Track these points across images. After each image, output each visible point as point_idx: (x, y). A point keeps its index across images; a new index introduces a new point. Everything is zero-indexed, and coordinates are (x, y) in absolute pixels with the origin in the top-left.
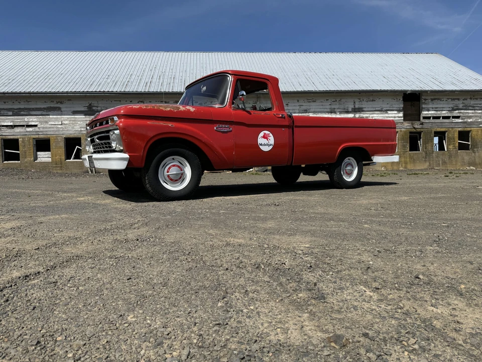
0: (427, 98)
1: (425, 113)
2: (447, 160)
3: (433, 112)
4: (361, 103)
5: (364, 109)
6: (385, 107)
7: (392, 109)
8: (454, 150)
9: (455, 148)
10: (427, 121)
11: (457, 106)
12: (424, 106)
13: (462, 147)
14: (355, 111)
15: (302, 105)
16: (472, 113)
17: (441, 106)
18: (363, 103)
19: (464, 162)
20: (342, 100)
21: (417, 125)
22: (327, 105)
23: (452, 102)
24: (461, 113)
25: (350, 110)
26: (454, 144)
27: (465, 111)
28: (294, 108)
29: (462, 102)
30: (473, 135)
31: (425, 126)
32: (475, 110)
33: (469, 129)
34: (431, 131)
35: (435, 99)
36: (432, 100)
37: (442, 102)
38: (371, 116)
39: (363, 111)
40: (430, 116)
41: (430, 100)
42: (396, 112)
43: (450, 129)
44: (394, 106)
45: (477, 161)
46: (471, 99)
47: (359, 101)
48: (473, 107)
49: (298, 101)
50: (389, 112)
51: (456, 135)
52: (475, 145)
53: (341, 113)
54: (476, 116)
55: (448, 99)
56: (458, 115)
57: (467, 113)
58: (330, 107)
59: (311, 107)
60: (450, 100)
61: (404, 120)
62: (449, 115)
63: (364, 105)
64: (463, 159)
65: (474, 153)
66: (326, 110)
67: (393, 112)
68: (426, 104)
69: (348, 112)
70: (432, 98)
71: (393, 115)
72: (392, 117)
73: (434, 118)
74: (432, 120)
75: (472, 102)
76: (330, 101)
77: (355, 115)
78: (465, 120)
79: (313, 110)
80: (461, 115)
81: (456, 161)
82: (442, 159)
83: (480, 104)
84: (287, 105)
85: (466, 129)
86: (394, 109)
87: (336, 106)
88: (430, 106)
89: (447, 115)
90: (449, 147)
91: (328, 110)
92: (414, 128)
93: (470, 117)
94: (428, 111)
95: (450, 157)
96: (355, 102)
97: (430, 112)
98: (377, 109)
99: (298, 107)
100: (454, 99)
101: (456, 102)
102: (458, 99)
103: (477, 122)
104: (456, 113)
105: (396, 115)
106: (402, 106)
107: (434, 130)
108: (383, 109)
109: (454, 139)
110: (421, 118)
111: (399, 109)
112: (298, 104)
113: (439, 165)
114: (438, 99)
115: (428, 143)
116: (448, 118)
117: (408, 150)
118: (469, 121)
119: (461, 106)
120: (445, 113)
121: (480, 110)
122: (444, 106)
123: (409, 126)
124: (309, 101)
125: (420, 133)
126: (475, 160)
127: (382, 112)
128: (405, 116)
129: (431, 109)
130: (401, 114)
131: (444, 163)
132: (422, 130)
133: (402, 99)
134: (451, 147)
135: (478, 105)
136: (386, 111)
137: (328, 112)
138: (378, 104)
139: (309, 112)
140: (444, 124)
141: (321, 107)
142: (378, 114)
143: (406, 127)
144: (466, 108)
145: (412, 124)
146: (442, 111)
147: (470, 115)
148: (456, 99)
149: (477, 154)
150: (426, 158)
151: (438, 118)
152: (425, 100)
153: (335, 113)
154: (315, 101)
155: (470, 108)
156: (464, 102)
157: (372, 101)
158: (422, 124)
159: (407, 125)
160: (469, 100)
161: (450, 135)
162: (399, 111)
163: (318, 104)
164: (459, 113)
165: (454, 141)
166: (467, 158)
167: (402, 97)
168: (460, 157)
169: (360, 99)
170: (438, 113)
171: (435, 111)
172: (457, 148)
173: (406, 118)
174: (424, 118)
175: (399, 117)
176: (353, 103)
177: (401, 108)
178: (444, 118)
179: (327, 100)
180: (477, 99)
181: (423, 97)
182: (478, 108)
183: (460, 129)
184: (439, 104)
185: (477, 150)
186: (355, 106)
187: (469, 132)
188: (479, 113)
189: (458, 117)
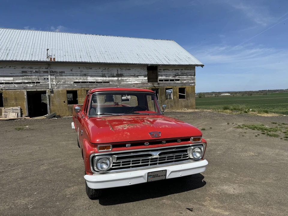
0: (161, 69)
1: (160, 78)
2: (173, 105)
3: (164, 77)
4: (121, 71)
5: (124, 75)
6: (137, 74)
7: (141, 75)
8: (177, 99)
9: (177, 98)
10: (161, 82)
11: (178, 74)
12: (159, 73)
13: (181, 97)
14: (118, 76)
15: (83, 71)
16: (186, 78)
17: (169, 73)
18: (123, 71)
19: (182, 105)
20: (110, 69)
21: (156, 85)
22: (100, 71)
23: (175, 71)
24: (180, 77)
25: (115, 75)
26: (176, 95)
27: (182, 77)
28: (77, 72)
29: (180, 71)
30: (187, 90)
31: (160, 85)
32: (187, 76)
33: (184, 87)
34: (164, 88)
35: (165, 69)
36: (164, 70)
37: (169, 71)
38: (128, 79)
39: (124, 76)
40: (163, 79)
41: (163, 70)
42: (143, 77)
43: (174, 87)
44: (142, 73)
45: (189, 104)
46: (185, 69)
47: (121, 69)
48: (186, 74)
49: (79, 68)
50: (139, 77)
51: (178, 90)
52: (188, 96)
53: (109, 77)
54: (188, 79)
55: (173, 69)
56: (179, 79)
57: (183, 77)
58: (102, 73)
59: (89, 73)
60: (174, 70)
61: (148, 82)
62: (173, 79)
63: (124, 72)
64: (182, 104)
65: (188, 100)
66: (99, 75)
67: (142, 77)
68: (160, 72)
69: (114, 77)
70: (164, 68)
71: (142, 79)
72: (141, 80)
73: (165, 80)
74: (164, 82)
75: (186, 71)
76: (101, 69)
77: (118, 78)
78: (182, 82)
79: (90, 74)
80: (180, 79)
81: (178, 105)
82: (170, 104)
83: (190, 73)
84: (72, 70)
85: (183, 87)
86: (142, 75)
87: (105, 72)
88: (163, 73)
89: (172, 79)
90: (174, 97)
91: (101, 75)
92: (154, 86)
93: (185, 80)
94: (162, 76)
95: (175, 103)
96: (118, 70)
97: (163, 77)
98: (131, 75)
99: (80, 72)
100: (176, 70)
101: (177, 71)
102: (178, 70)
103: (189, 83)
104: (177, 78)
105: (143, 79)
106: (147, 73)
107: (165, 87)
108: (136, 75)
109: (176, 92)
110: (158, 81)
111: (144, 75)
112: (79, 70)
113: (169, 108)
114: (167, 69)
115: (162, 95)
116: (173, 80)
117: (151, 99)
118: (184, 82)
119: (180, 74)
120: (171, 78)
121: (190, 76)
122: (171, 73)
123: (151, 85)
124: (87, 68)
125: (158, 89)
126: (188, 104)
127: (135, 77)
128: (148, 79)
129: (163, 75)
130: (146, 78)
131: (172, 106)
132: (159, 87)
133: (146, 69)
134: (175, 97)
135: (189, 73)
136: (137, 76)
137: (101, 76)
138: (132, 71)
139: (87, 76)
140: (170, 84)
141: (96, 73)
142: (132, 78)
143: (149, 86)
144: (183, 74)
145: (153, 84)
146: (170, 76)
147: (185, 78)
148: (177, 69)
149: (189, 101)
150: (161, 104)
151: (168, 80)
152: (160, 70)
153: (105, 77)
154: (92, 69)
155: (185, 75)
156: (181, 71)
157: (129, 70)
158: (159, 84)
159: (150, 84)
160: (184, 70)
161: (174, 91)
162: (145, 76)
163: (93, 70)
164: (179, 77)
165: (177, 94)
166: (183, 103)
167: (146, 68)
168: (180, 103)
169: (121, 68)
170: (168, 78)
171: (166, 76)
172: (178, 98)
173: (149, 80)
174: (160, 80)
175: (145, 80)
176: (117, 71)
177: (146, 75)
178: (171, 80)
179: (99, 68)
180: (188, 69)
181: (159, 68)
182: (189, 75)
183: (179, 87)
184: (168, 72)
185: (189, 99)
186: (118, 73)
187: (184, 88)
188: (190, 78)
189: (178, 80)
